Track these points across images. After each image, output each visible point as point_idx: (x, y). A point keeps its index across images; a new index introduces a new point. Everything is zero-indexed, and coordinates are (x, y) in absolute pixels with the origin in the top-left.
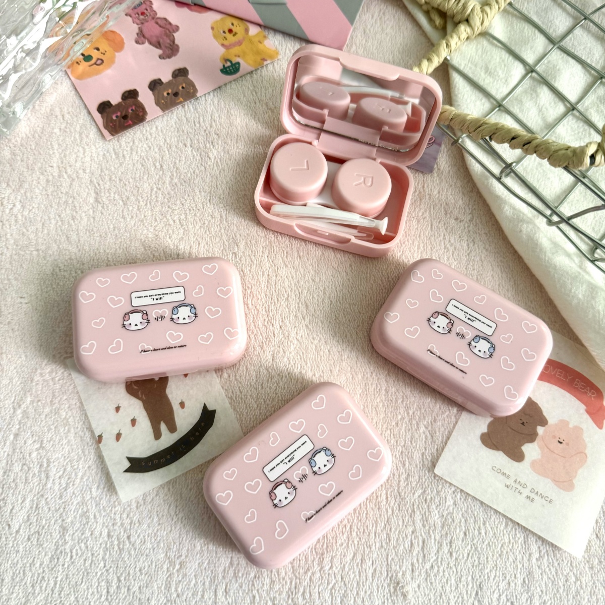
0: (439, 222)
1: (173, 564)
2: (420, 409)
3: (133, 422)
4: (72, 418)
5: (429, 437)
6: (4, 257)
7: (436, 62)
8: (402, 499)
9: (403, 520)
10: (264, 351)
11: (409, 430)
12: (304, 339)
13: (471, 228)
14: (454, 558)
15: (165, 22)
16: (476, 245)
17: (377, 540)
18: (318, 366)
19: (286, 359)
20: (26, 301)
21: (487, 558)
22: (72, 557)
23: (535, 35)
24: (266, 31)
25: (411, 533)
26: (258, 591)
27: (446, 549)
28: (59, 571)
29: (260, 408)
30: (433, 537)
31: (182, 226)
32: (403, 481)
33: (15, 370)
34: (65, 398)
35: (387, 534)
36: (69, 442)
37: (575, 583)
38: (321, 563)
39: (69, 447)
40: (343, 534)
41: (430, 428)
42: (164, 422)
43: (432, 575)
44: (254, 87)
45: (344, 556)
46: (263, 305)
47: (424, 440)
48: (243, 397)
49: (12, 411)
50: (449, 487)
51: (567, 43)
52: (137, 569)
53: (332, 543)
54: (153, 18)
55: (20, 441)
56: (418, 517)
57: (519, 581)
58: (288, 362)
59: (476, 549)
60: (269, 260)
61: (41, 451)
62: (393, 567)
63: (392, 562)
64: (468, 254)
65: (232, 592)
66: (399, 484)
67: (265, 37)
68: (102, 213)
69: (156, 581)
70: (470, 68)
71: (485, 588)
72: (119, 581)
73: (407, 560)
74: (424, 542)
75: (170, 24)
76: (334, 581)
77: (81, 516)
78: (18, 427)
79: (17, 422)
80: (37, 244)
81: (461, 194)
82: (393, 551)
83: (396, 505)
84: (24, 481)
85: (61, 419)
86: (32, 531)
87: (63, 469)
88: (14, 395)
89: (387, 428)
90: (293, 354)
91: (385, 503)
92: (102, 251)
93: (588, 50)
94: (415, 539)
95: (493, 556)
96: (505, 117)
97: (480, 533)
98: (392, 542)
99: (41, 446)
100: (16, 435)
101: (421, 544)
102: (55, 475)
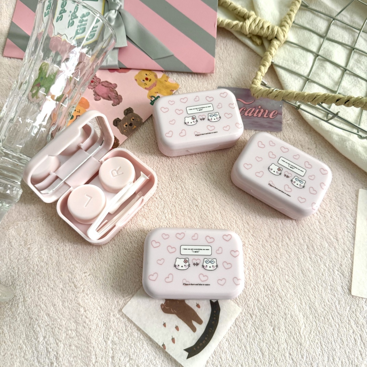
2: (331, 261)
3: (177, 328)
5: (342, 276)
6: (65, 252)
8: (341, 316)
9: (346, 328)
11: (330, 276)
12: (254, 243)
13: (318, 152)
15: (107, 83)
17: (337, 344)
18: (268, 257)
19: (248, 258)
20: (89, 274)
23: (311, 35)
24: (167, 73)
25: (352, 334)
29: (245, 292)
30: (364, 332)
32: (337, 305)
33: (97, 318)
35: (341, 339)
36: (145, 350)
39: (147, 353)
40: (318, 348)
41: (340, 271)
42: (193, 320)
45: (323, 361)
47: (340, 278)
49: (105, 343)
50: (362, 300)
51: (330, 35)
53: (314, 356)
54: (99, 83)
55: (117, 360)
56: (352, 323)
58: (250, 259)
60: (217, 204)
61: (131, 362)
62: (351, 356)
63: (349, 354)
66: (336, 308)
67: (168, 77)
70: (285, 63)
73: (356, 350)
74: (361, 336)
75: (111, 84)
78: (112, 352)
79: (111, 349)
81: (305, 134)
82: (347, 347)
83: (339, 321)
85: (135, 338)
88: (102, 334)
89: (318, 279)
90: (251, 254)
91: (333, 322)
93: (341, 36)
94: (356, 336)
98: (345, 342)
99: (130, 359)
100: (113, 357)
101: (360, 338)
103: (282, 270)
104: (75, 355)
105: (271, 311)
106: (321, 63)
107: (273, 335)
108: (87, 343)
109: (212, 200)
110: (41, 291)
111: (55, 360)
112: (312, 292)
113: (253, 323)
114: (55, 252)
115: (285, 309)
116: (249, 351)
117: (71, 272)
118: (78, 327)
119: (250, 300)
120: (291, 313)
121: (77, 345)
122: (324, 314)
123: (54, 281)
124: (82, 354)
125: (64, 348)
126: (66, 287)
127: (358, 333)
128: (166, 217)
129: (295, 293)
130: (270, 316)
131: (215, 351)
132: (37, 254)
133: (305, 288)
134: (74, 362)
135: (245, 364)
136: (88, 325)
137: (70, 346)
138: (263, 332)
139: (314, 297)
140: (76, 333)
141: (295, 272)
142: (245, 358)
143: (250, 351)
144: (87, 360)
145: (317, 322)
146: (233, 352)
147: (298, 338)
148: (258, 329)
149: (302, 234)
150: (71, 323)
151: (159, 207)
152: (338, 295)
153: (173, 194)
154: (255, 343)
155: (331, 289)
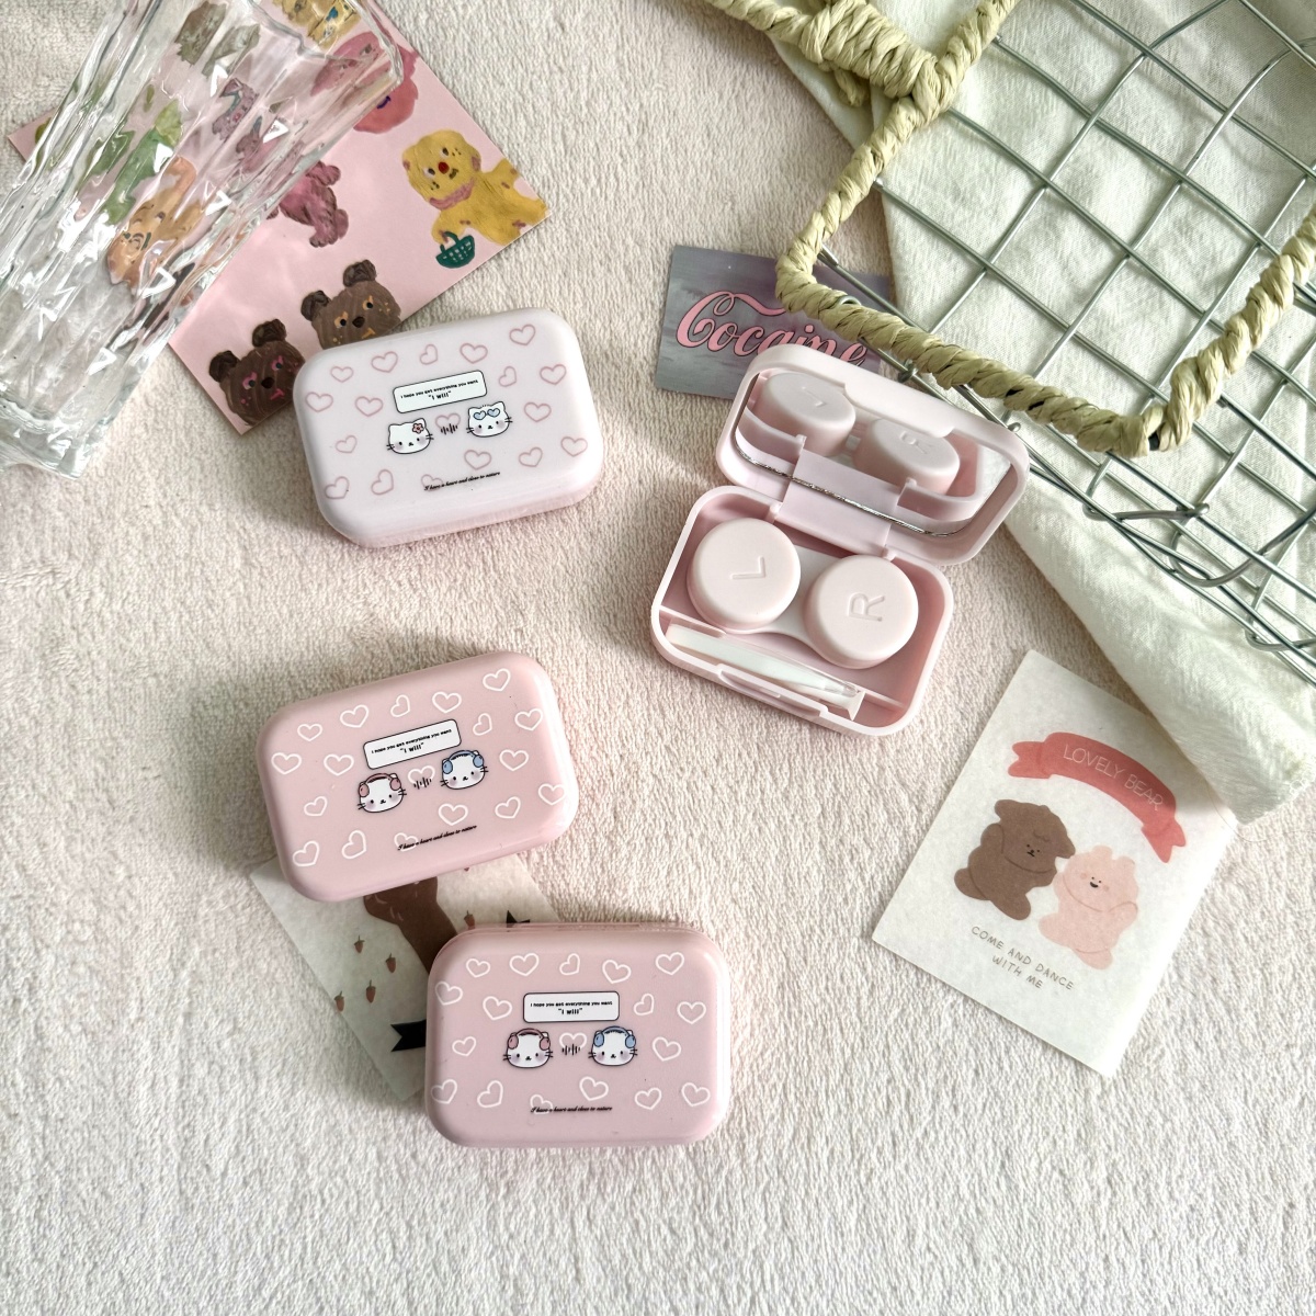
1: (493, 1187)
2: (882, 869)
3: (391, 963)
4: (279, 971)
6: (94, 697)
7: (857, 194)
8: (866, 1028)
10: (597, 805)
12: (665, 773)
14: (961, 1114)
17: (831, 1102)
19: (638, 814)
20: (155, 775)
21: (1016, 1106)
22: (323, 1202)
23: (1047, 101)
25: (885, 1083)
26: (642, 1211)
27: (946, 1102)
28: (306, 1228)
30: (923, 1086)
31: (415, 591)
33: (161, 903)
34: (260, 938)
35: (846, 1090)
36: (283, 1012)
37: (1163, 1126)
38: (742, 1150)
39: (285, 1021)
40: (772, 1100)
43: (927, 1146)
44: (508, 288)
45: (779, 1136)
46: (585, 721)
49: (171, 974)
52: (437, 1205)
55: (198, 1025)
56: (895, 1056)
57: (1071, 1137)
58: (642, 818)
59: (996, 1094)
60: (583, 635)
61: (236, 1036)
62: (862, 1142)
63: (860, 1134)
65: (599, 1218)
66: (858, 1004)
67: (515, 172)
68: (262, 587)
69: (472, 1218)
70: (925, 194)
71: (1015, 1154)
72: (409, 1226)
73: (883, 1129)
74: (908, 1095)
75: (322, 165)
76: (766, 1178)
77: (327, 1134)
78: (187, 1001)
79: (185, 993)
80: (151, 664)
82: (859, 1116)
83: (858, 1040)
84: (218, 1090)
85: (260, 975)
86: (249, 1169)
87: (280, 1060)
88: (168, 947)
89: (829, 909)
92: (276, 660)
94: (893, 1092)
95: (1025, 1101)
96: (997, 291)
97: (1001, 1068)
98: (855, 1101)
99: (235, 1028)
100: (188, 1016)
101: (903, 1098)
102: (269, 1072)
103: (726, 866)
104: (83, 990)
106: (1051, 214)
108: (122, 963)
109: (571, 622)
110: (11, 798)
111: (25, 992)
112: (798, 944)
114: (64, 691)
117: (103, 760)
118: (102, 917)
121: (93, 963)
122: (819, 1010)
123: (53, 777)
124: (102, 993)
125: (55, 968)
126: (83, 800)
127: (904, 1085)
129: (748, 936)
132: (13, 687)
133: (781, 929)
134: (77, 1007)
136: (131, 917)
137: (74, 963)
139: (801, 959)
140: (94, 933)
141: (764, 877)
144: (114, 1009)
145: (792, 1029)
149: (819, 772)
150: (83, 902)
151: (402, 615)
152: (875, 967)
155: (859, 949)
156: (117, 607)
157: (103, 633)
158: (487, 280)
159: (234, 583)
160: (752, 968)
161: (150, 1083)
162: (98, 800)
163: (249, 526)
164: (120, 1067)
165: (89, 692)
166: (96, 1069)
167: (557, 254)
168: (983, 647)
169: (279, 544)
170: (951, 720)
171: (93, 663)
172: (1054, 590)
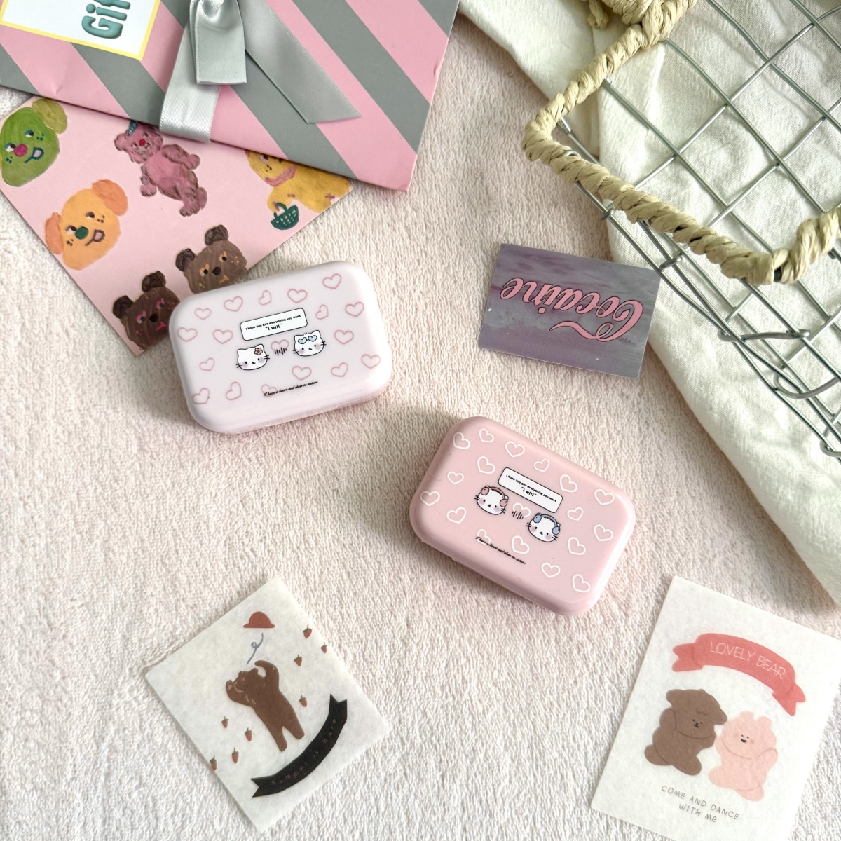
0: (599, 402)
2: (601, 658)
3: (248, 735)
4: (170, 742)
6: (37, 549)
10: (395, 617)
11: (591, 688)
15: (177, 151)
16: (651, 429)
17: (567, 827)
19: (424, 622)
29: (401, 691)
32: (590, 752)
33: (86, 697)
34: (156, 719)
35: (577, 818)
36: (174, 772)
39: (176, 778)
40: (525, 827)
41: (616, 681)
42: (286, 727)
44: (323, 245)
48: (377, 681)
49: (95, 747)
54: (159, 148)
55: (114, 780)
58: (427, 625)
61: (142, 789)
64: (642, 442)
66: (586, 758)
68: (152, 466)
75: (185, 153)
78: (106, 765)
79: (105, 760)
82: (587, 837)
84: (130, 827)
85: (157, 745)
87: (173, 805)
88: (92, 727)
89: (563, 689)
98: (584, 826)
99: (141, 782)
100: (108, 775)
102: (165, 814)
103: (488, 659)
104: (33, 759)
105: (446, 739)
107: (439, 788)
108: (60, 739)
112: (542, 715)
113: (403, 756)
115: (476, 740)
116: (382, 809)
117: (43, 594)
118: (45, 707)
119: (408, 709)
120: (486, 750)
121: (39, 740)
122: (558, 763)
123: (9, 608)
124: (47, 761)
125: (13, 743)
126: (30, 624)
128: (262, 505)
129: (506, 710)
130: (441, 748)
131: (313, 799)
133: (529, 704)
134: (29, 771)
135: (369, 832)
136: (65, 706)
137: (26, 740)
138: (419, 779)
139: (544, 726)
140: (40, 718)
141: (516, 666)
142: (371, 821)
143: (385, 809)
144: (56, 772)
145: (539, 777)
146: (349, 806)
147: (489, 802)
148: (411, 770)
150: (32, 697)
153: (289, 456)
154: (398, 796)
155: (586, 717)
156: (52, 484)
157: (42, 502)
158: (308, 240)
159: (133, 464)
160: (509, 734)
161: (82, 823)
162: (40, 624)
163: (142, 423)
164: (61, 813)
165: (34, 545)
166: (44, 815)
167: (357, 219)
168: (671, 495)
169: (163, 434)
170: (648, 549)
171: (35, 524)
172: (722, 452)
